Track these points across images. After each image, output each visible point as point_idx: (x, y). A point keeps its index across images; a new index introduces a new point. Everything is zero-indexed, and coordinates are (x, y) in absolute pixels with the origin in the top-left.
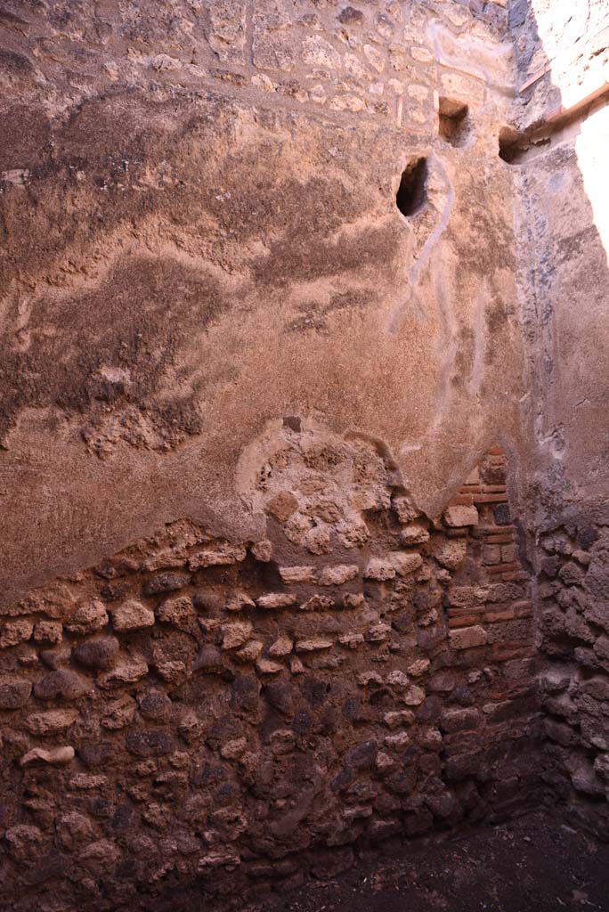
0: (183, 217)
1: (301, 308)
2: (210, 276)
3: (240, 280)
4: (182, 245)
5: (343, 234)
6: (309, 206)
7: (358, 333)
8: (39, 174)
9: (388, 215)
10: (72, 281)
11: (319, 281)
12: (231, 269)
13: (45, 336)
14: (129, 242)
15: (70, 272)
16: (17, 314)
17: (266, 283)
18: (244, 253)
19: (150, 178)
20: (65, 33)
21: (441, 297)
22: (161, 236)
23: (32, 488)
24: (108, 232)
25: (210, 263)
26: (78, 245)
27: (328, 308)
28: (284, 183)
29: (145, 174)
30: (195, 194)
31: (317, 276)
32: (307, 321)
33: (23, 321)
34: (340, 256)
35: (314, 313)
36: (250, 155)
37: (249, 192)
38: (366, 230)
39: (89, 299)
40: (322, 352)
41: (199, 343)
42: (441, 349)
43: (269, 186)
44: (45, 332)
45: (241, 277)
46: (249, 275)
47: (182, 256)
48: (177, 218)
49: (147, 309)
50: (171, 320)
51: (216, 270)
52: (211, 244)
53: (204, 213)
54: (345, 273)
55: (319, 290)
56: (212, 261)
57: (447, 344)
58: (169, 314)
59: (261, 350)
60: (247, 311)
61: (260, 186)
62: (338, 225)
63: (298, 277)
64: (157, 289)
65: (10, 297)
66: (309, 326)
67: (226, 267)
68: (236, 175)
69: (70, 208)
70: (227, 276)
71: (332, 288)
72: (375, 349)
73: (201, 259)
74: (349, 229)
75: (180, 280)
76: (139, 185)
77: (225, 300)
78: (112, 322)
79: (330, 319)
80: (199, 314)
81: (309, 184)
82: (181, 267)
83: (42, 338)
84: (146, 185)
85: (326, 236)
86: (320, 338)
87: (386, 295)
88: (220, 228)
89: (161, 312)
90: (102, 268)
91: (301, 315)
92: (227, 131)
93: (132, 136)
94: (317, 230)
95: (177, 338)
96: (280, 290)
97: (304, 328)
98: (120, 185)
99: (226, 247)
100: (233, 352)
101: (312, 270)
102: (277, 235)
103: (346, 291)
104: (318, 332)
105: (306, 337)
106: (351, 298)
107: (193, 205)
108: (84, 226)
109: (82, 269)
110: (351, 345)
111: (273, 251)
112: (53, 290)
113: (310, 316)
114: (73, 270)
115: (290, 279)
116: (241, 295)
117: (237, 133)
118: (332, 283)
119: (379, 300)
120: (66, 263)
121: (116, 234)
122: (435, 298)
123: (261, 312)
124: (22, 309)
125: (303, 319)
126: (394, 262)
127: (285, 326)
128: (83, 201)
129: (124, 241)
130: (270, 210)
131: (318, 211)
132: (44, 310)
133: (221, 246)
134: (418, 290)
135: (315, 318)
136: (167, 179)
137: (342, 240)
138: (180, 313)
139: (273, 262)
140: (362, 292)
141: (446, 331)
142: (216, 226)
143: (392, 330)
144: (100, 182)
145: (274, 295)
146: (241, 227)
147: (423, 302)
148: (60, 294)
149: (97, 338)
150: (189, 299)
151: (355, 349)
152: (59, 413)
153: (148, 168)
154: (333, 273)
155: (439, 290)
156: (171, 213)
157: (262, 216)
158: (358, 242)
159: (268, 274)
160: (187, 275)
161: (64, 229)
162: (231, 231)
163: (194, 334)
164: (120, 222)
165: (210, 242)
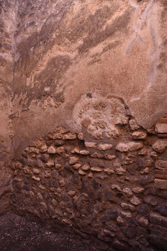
0: (61, 43)
1: (92, 57)
2: (68, 56)
3: (75, 54)
4: (61, 50)
5: (107, 25)
6: (96, 21)
7: (113, 59)
8: (35, 46)
9: (126, 8)
10: (40, 69)
11: (98, 45)
12: (72, 52)
13: (36, 83)
14: (50, 54)
15: (40, 67)
16: (32, 79)
17: (82, 53)
18: (76, 46)
19: (54, 36)
20: (41, 10)
21: (152, 31)
22: (56, 50)
23: (33, 118)
24: (46, 54)
25: (68, 53)
26: (40, 60)
27: (102, 53)
28: (88, 18)
29: (53, 35)
30: (64, 34)
31: (98, 44)
32: (94, 60)
33: (33, 81)
34: (106, 33)
35: (97, 57)
36: (78, 15)
37: (78, 26)
38: (116, 18)
39: (43, 72)
40: (99, 69)
41: (65, 76)
42: (152, 54)
43: (83, 21)
44: (36, 82)
45: (75, 53)
46: (77, 52)
47: (61, 54)
48: (59, 43)
49: (54, 70)
50: (59, 72)
51: (69, 54)
52: (67, 47)
53: (66, 39)
54: (108, 39)
55: (98, 48)
56: (68, 51)
57: (155, 51)
58: (58, 70)
59: (80, 74)
60: (77, 63)
61: (80, 23)
62: (105, 22)
63: (92, 47)
64: (56, 64)
65: (31, 76)
66: (95, 62)
67: (71, 52)
68: (74, 23)
69: (40, 51)
70: (72, 54)
71: (103, 45)
72: (119, 63)
73: (66, 52)
74: (109, 22)
75: (61, 60)
76: (52, 39)
77: (71, 62)
78: (47, 76)
79: (102, 57)
80: (65, 68)
81: (96, 14)
82: (61, 56)
83: (35, 84)
84: (53, 38)
85: (101, 29)
86: (99, 65)
87: (124, 40)
88: (69, 41)
89: (56, 70)
90: (45, 63)
91: (93, 59)
92: (72, 11)
93: (51, 27)
94: (98, 28)
95: (60, 76)
96: (86, 53)
97: (93, 63)
98: (48, 41)
99: (71, 46)
100: (72, 76)
101: (96, 42)
102: (85, 36)
103: (108, 45)
104: (98, 63)
105: (94, 66)
106: (110, 47)
107: (63, 38)
108: (42, 55)
109: (42, 65)
110: (110, 64)
111: (84, 42)
112: (37, 72)
113: (96, 58)
114: (40, 66)
115: (89, 48)
116: (75, 59)
117: (75, 10)
118: (103, 44)
119: (122, 43)
120: (39, 65)
121: (47, 54)
122: (149, 33)
123: (80, 62)
124: (32, 78)
125: (93, 60)
126: (128, 26)
127: (88, 64)
128: (42, 48)
129: (49, 55)
130: (83, 29)
131: (98, 21)
132: (36, 77)
133: (70, 46)
134: (140, 32)
135: (97, 58)
136: (58, 34)
137: (107, 27)
138: (61, 69)
139: (84, 45)
140: (114, 43)
141: (155, 45)
142: (68, 41)
143: (127, 53)
144: (45, 42)
145: (84, 55)
146: (75, 38)
147: (143, 36)
148: (39, 72)
149: (44, 81)
150: (63, 65)
151: (111, 65)
152: (38, 100)
153: (54, 33)
154: (103, 40)
155: (151, 28)
156: (58, 43)
157: (81, 32)
158: (113, 25)
159: (82, 50)
160: (62, 58)
161: (38, 57)
162: (72, 41)
163: (64, 74)
164: (48, 50)
165: (67, 46)
